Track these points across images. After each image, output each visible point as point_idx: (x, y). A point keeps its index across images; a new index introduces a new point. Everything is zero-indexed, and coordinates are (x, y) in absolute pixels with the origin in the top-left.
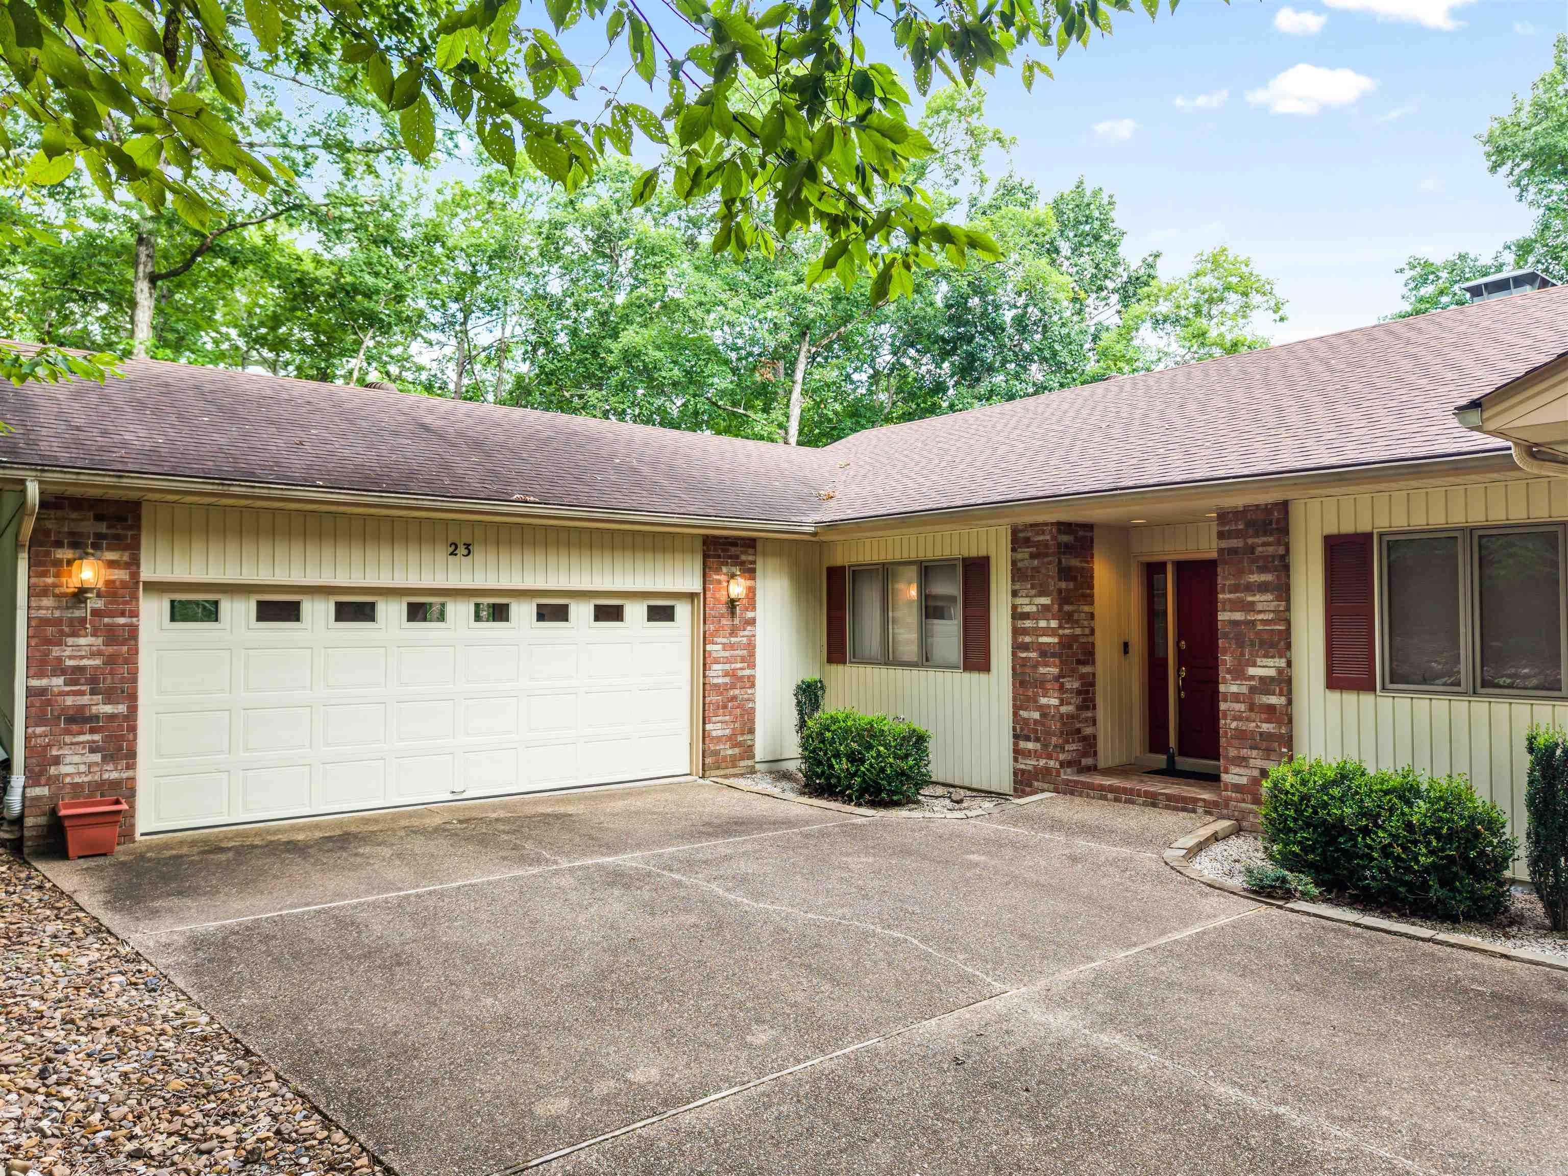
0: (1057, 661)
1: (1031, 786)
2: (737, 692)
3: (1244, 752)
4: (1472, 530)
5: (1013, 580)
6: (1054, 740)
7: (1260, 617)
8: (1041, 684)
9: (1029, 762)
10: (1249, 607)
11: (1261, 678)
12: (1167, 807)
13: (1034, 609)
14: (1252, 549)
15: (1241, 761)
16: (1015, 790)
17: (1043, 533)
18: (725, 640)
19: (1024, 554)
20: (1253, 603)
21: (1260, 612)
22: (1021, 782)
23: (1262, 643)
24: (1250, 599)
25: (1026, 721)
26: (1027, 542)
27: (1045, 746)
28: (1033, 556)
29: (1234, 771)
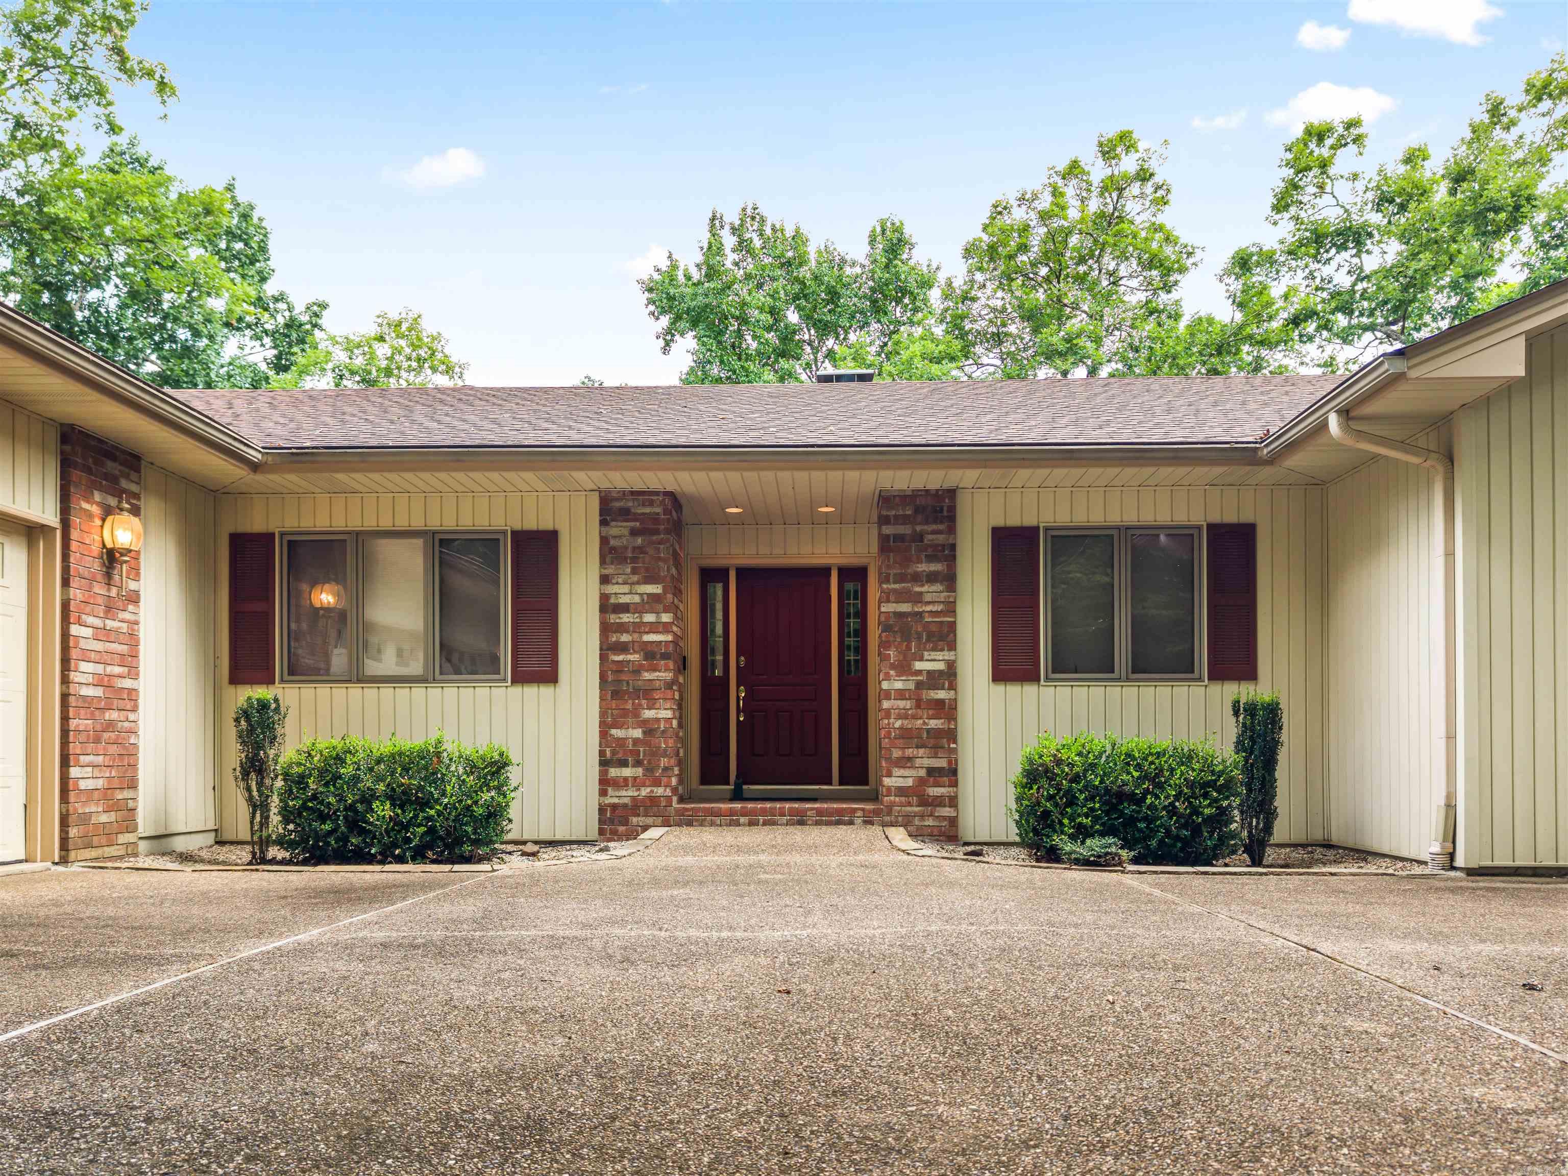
0: (671, 664)
1: (626, 823)
2: (114, 715)
3: (909, 752)
4: (1128, 528)
5: (603, 562)
6: (664, 762)
7: (929, 608)
8: (647, 694)
9: (624, 793)
10: (917, 599)
11: (929, 672)
12: (817, 823)
13: (637, 599)
14: (920, 537)
15: (906, 762)
16: (601, 832)
17: (651, 503)
18: (98, 622)
19: (619, 530)
20: (921, 593)
21: (929, 603)
22: (611, 821)
23: (930, 635)
24: (918, 589)
25: (621, 742)
26: (625, 514)
27: (649, 770)
28: (634, 533)
29: (899, 774)
